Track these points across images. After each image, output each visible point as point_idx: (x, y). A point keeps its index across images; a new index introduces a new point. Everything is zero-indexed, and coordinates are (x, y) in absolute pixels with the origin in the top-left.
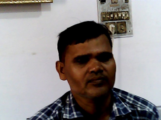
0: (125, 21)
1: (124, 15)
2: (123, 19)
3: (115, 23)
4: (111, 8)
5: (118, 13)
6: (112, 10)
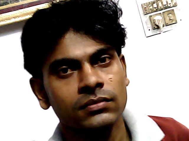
0: (173, 8)
2: (170, 7)
3: (160, 13)
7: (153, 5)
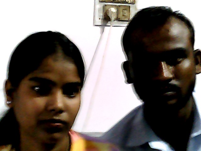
0: (130, 5)
2: (127, 3)
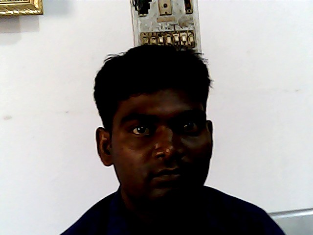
1: (184, 39)
4: (160, 24)
5: (174, 35)
6: (160, 28)
7: (158, 38)
